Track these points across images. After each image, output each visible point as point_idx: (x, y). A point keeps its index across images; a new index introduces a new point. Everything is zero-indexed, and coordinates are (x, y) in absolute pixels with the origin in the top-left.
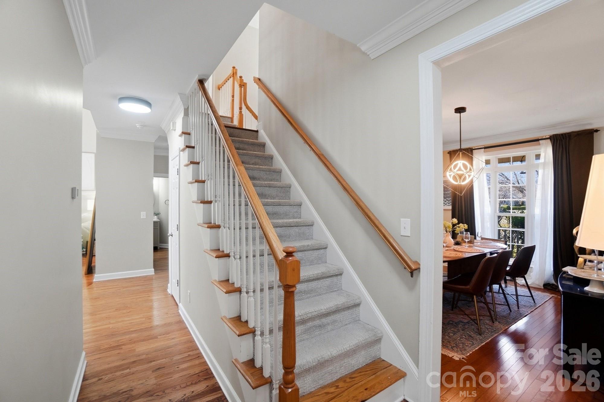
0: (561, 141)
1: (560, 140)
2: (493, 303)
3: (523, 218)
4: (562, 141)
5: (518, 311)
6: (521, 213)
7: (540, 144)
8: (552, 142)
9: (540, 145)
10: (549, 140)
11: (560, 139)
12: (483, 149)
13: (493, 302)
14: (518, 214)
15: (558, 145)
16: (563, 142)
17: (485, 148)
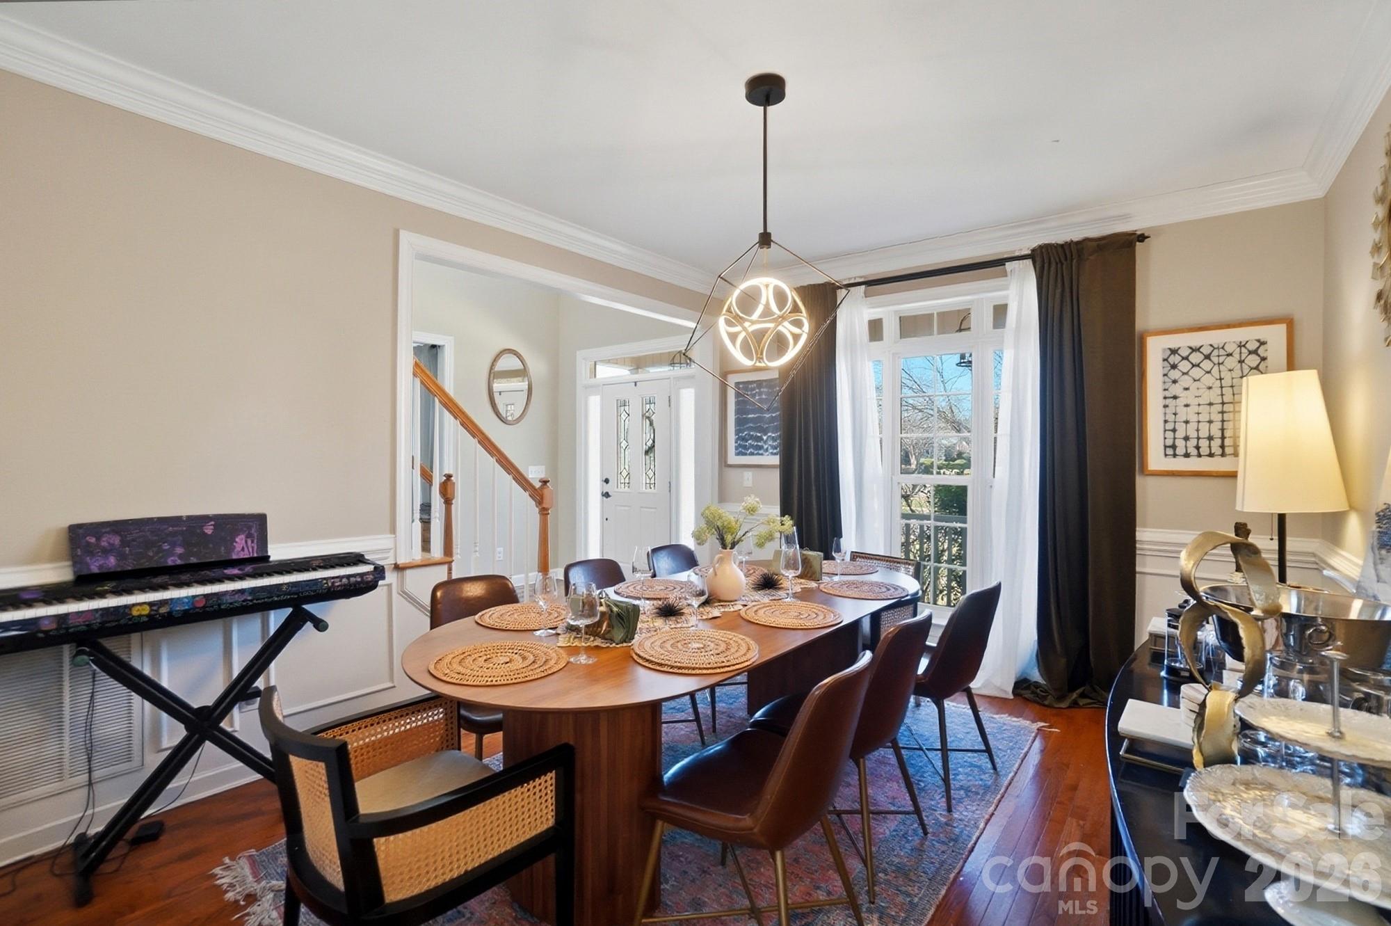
0: (1059, 265)
1: (1057, 264)
2: (861, 812)
3: (963, 490)
4: (1062, 264)
5: (946, 824)
6: (958, 474)
7: (1005, 274)
8: (1037, 269)
9: (1006, 276)
10: (1029, 262)
11: (1058, 260)
12: (863, 287)
13: (862, 806)
14: (951, 479)
15: (1052, 282)
16: (1064, 267)
17: (869, 283)
